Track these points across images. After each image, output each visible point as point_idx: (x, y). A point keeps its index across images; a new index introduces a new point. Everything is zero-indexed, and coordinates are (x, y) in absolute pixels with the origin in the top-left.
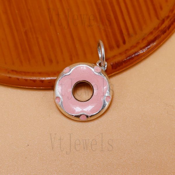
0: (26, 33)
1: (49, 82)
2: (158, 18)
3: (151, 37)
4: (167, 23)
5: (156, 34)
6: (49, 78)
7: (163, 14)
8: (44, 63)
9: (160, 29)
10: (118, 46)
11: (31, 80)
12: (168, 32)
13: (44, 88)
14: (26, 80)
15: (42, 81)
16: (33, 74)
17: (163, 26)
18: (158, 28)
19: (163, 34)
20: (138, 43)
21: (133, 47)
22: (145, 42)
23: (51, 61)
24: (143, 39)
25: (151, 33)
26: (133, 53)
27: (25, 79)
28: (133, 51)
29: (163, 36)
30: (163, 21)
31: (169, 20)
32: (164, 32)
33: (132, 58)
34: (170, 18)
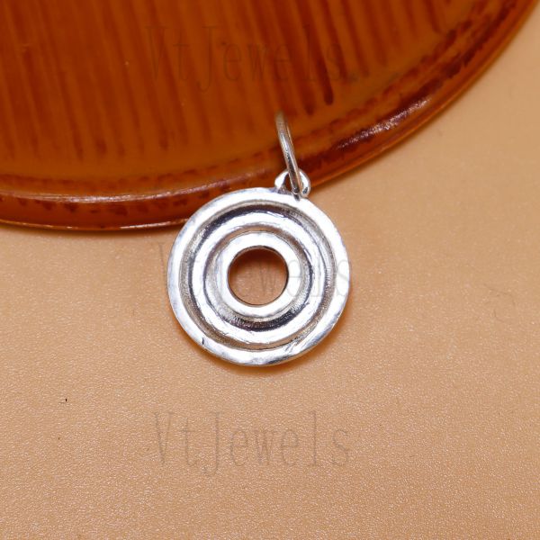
0: (28, 56)
1: (93, 212)
2: (436, 28)
3: (412, 86)
4: (462, 43)
5: (426, 75)
6: (94, 199)
7: (453, 15)
8: (80, 152)
9: (441, 60)
10: (310, 110)
11: (38, 202)
12: (464, 71)
13: (77, 228)
14: (23, 202)
15: (72, 207)
16: (47, 184)
17: (451, 52)
18: (435, 57)
19: (451, 77)
20: (371, 102)
21: (355, 113)
22: (394, 99)
23: (101, 147)
24: (388, 91)
25: (413, 72)
26: (354, 132)
27: (19, 199)
28: (355, 125)
29: (448, 84)
30: (452, 37)
31: (468, 34)
32: (451, 69)
33: (352, 147)
34: (473, 28)
